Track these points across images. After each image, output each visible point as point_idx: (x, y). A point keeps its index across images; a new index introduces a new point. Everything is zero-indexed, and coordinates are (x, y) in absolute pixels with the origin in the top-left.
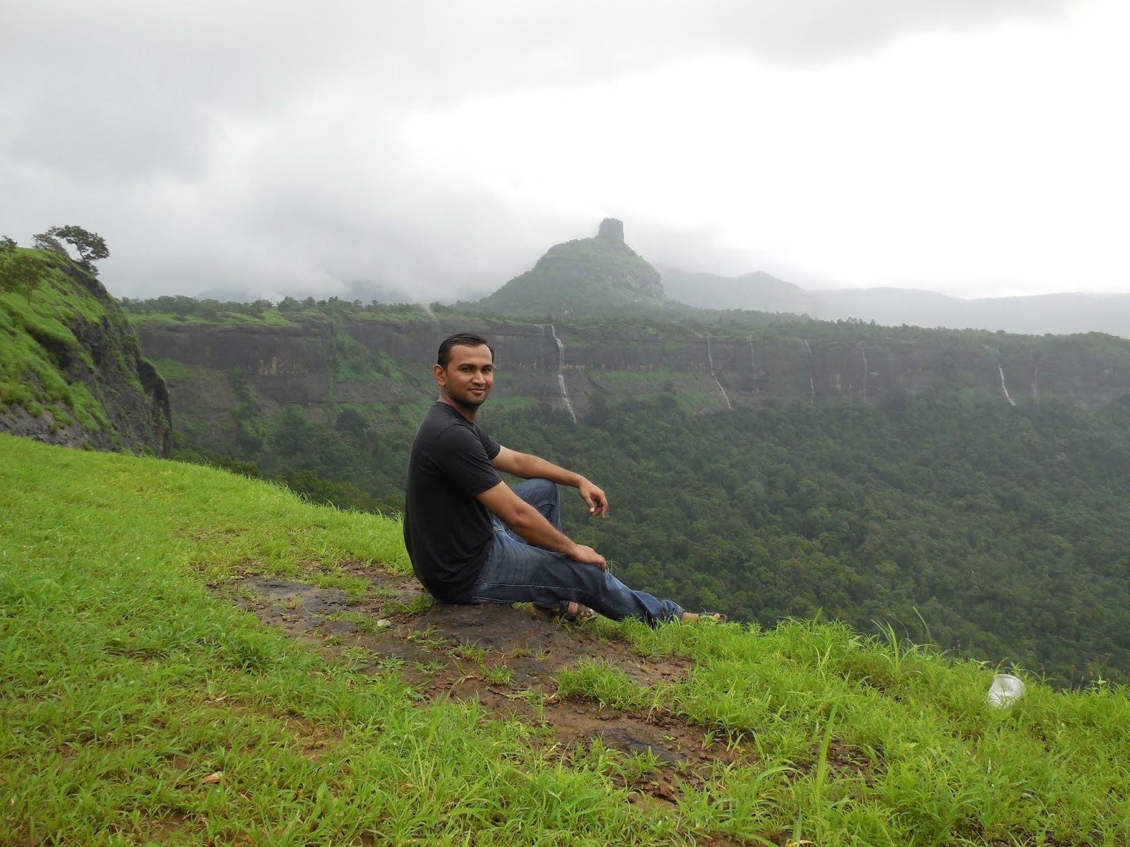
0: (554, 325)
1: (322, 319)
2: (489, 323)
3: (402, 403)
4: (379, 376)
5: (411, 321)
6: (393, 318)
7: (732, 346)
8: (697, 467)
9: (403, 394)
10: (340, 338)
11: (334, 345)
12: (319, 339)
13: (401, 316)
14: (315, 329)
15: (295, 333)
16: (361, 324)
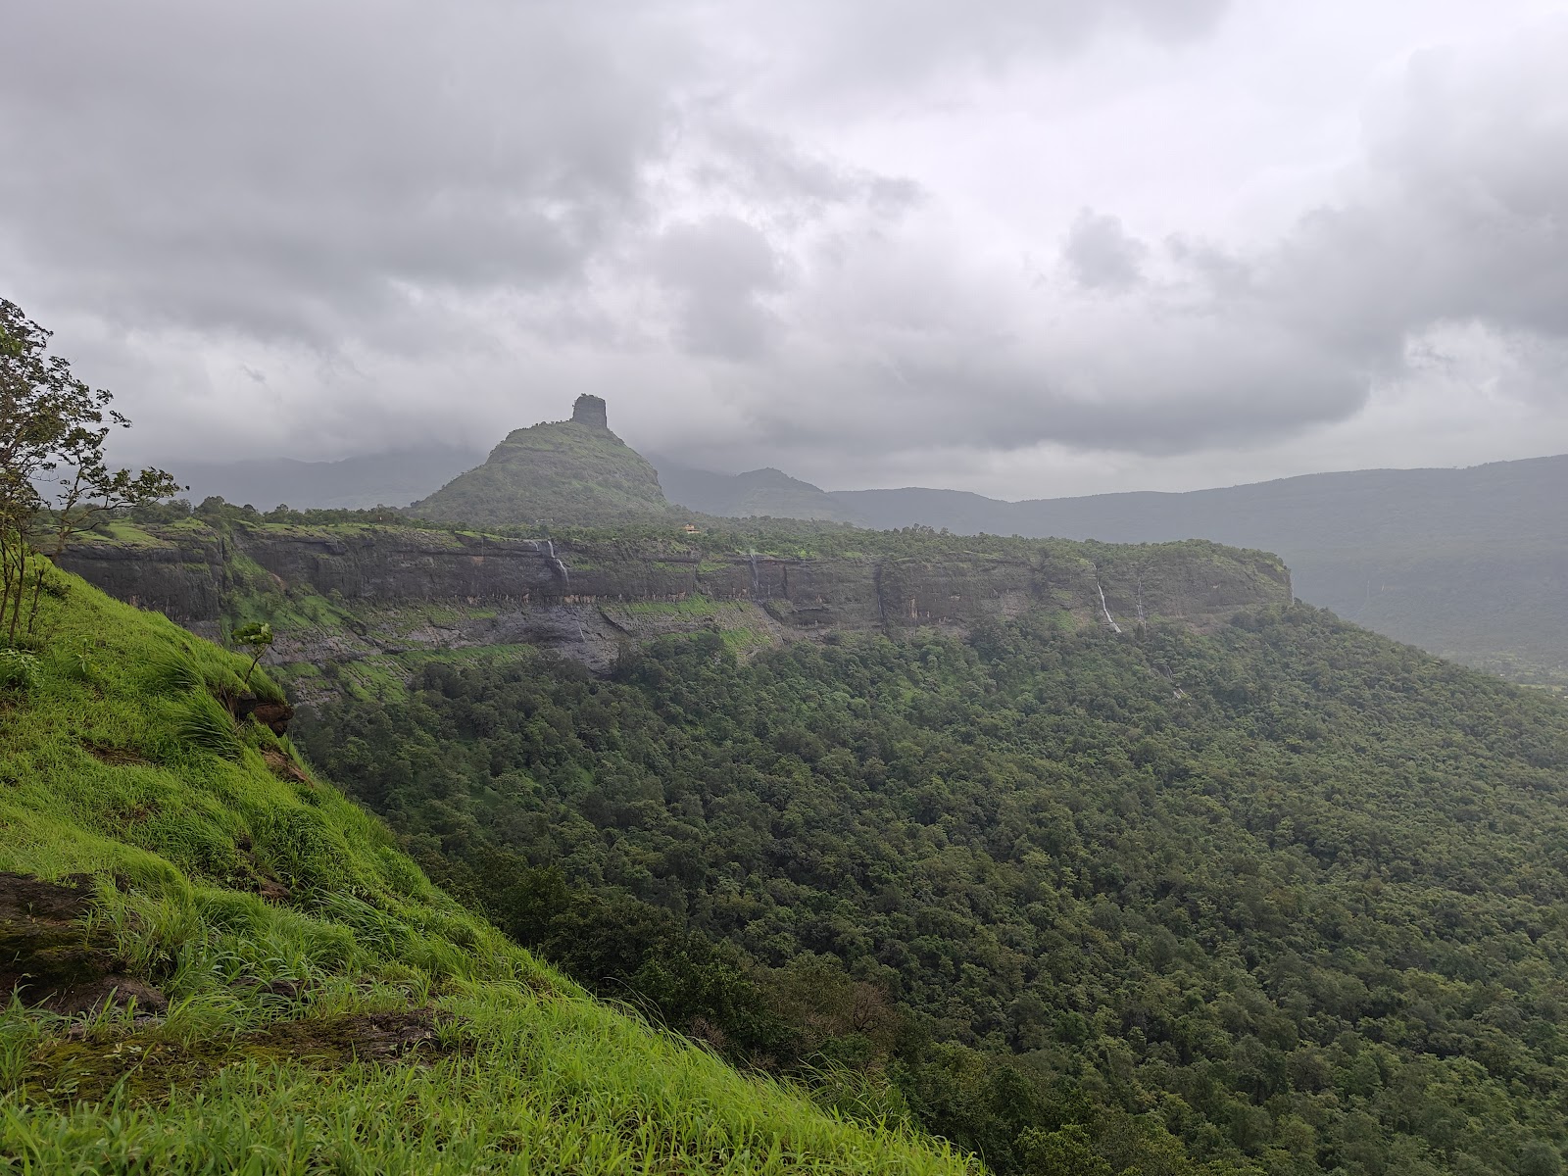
0: (552, 541)
1: (208, 534)
2: (459, 538)
3: (342, 662)
4: (303, 622)
5: (347, 536)
6: (317, 532)
7: (781, 566)
8: (761, 732)
9: (342, 646)
10: (236, 564)
11: (229, 574)
12: (205, 566)
13: (330, 528)
14: (201, 551)
15: (169, 559)
16: (270, 542)
